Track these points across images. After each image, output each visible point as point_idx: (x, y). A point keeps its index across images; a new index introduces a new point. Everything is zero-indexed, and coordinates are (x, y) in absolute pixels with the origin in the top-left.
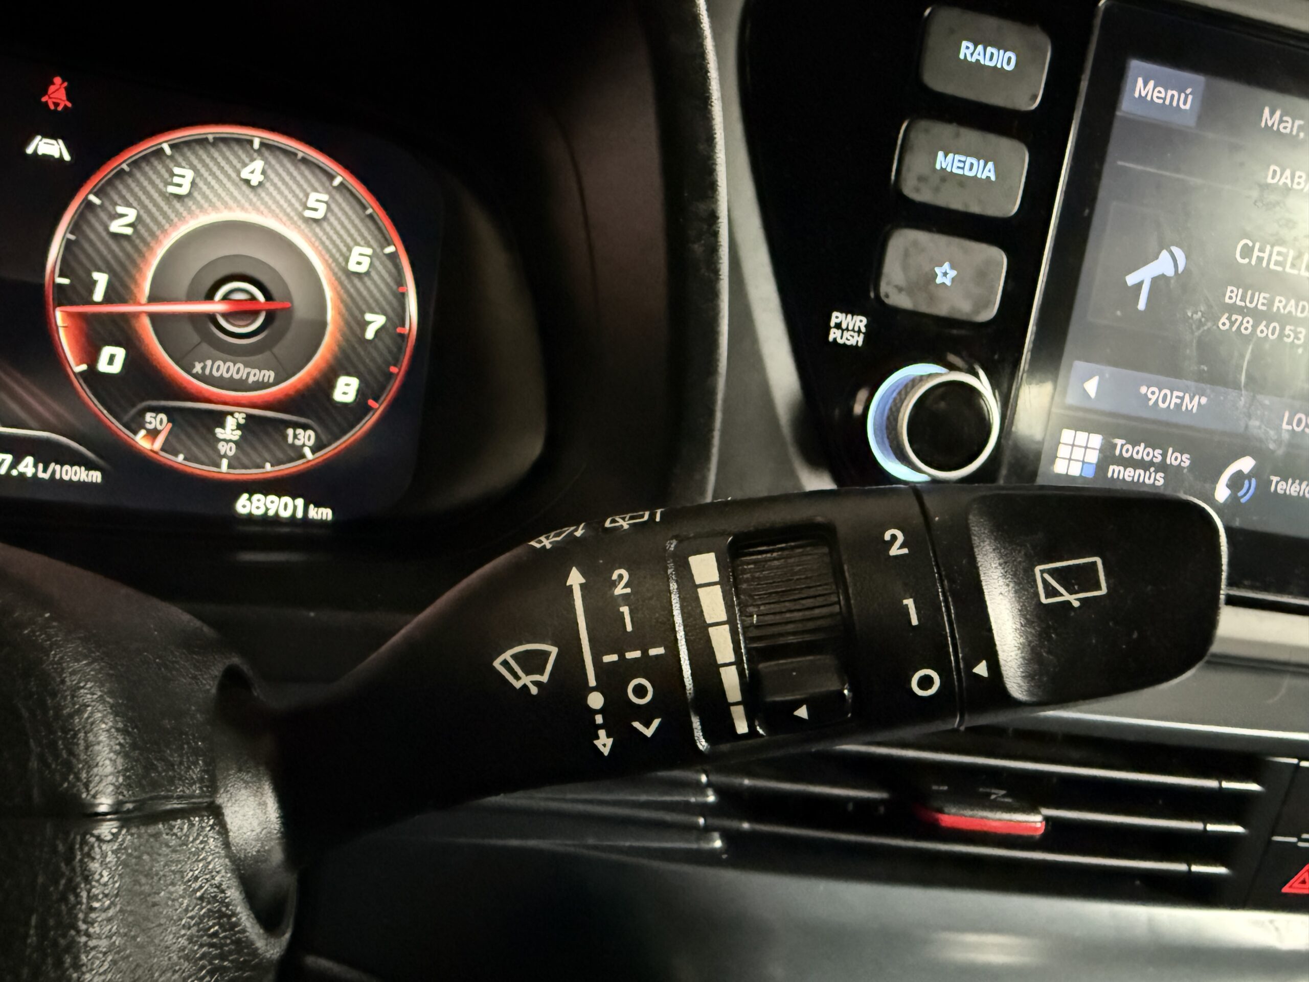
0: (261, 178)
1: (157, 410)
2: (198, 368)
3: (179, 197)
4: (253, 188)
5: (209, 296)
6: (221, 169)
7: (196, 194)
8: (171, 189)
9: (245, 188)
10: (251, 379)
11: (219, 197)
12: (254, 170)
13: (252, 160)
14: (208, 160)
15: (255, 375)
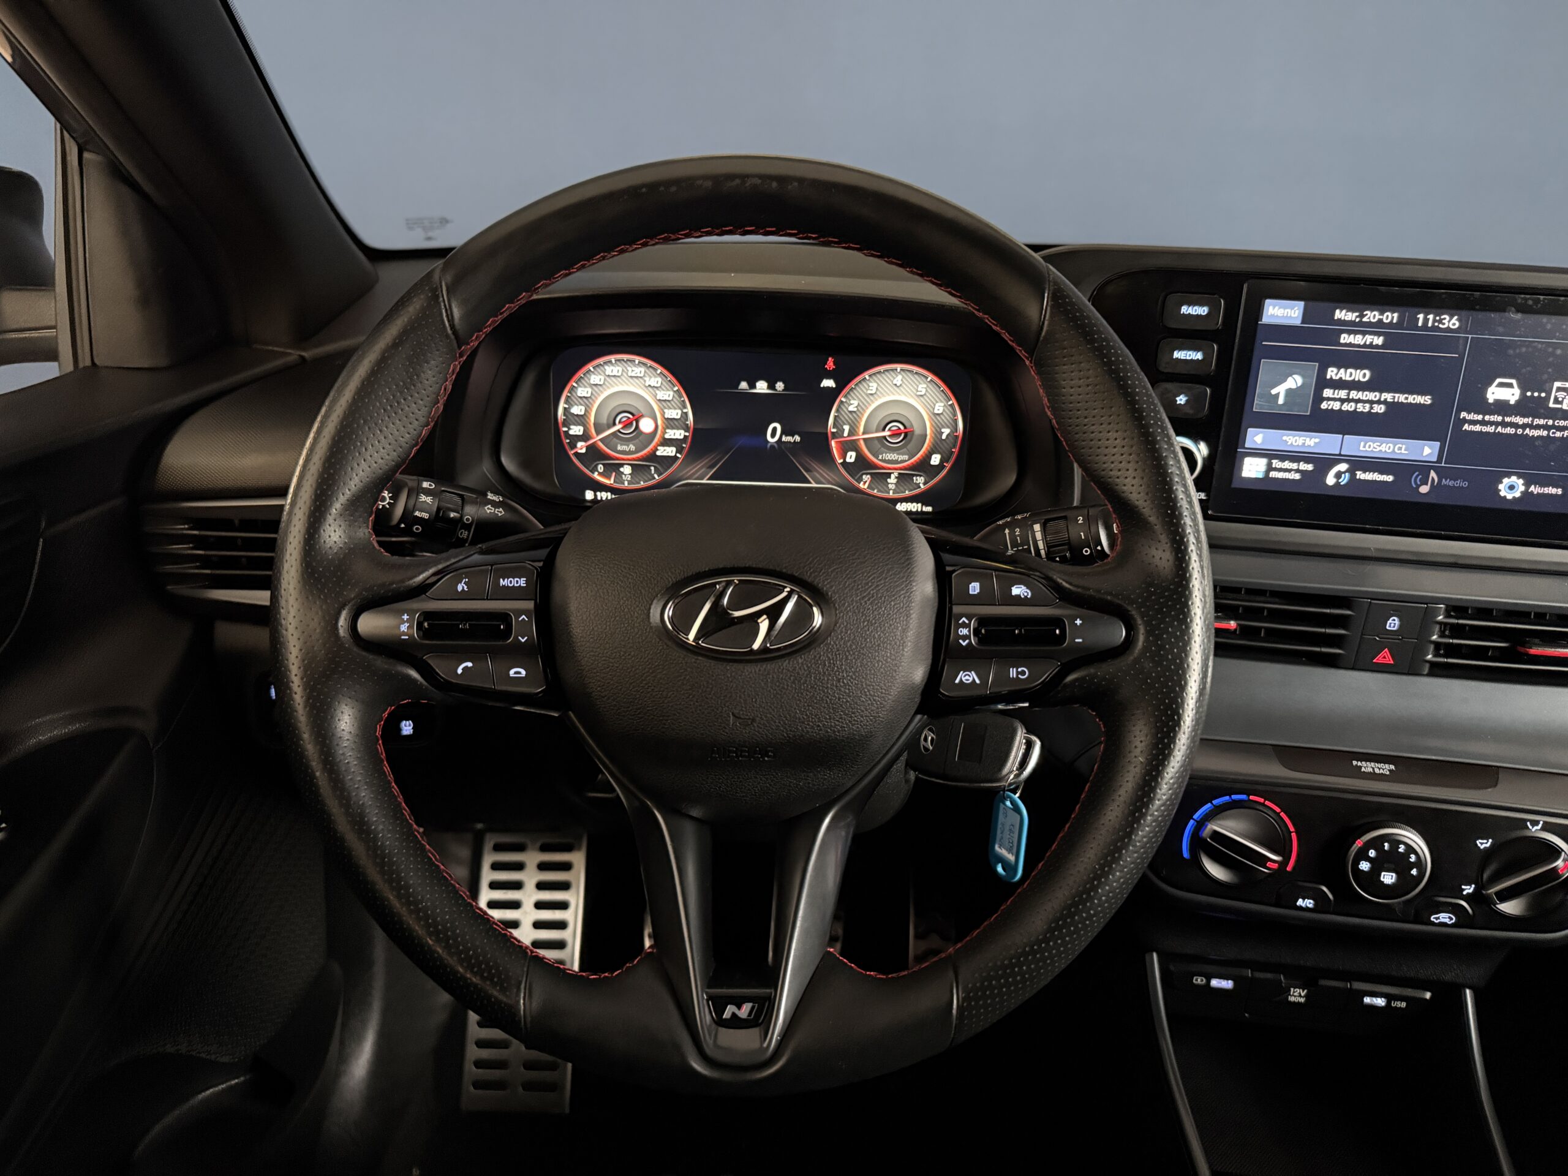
0: (901, 382)
1: (867, 474)
2: (880, 457)
3: (872, 394)
4: (898, 387)
5: (884, 430)
6: (886, 381)
7: (878, 393)
8: (869, 392)
9: (895, 387)
10: (899, 459)
11: (885, 391)
12: (898, 380)
13: (897, 376)
14: (881, 379)
15: (901, 458)
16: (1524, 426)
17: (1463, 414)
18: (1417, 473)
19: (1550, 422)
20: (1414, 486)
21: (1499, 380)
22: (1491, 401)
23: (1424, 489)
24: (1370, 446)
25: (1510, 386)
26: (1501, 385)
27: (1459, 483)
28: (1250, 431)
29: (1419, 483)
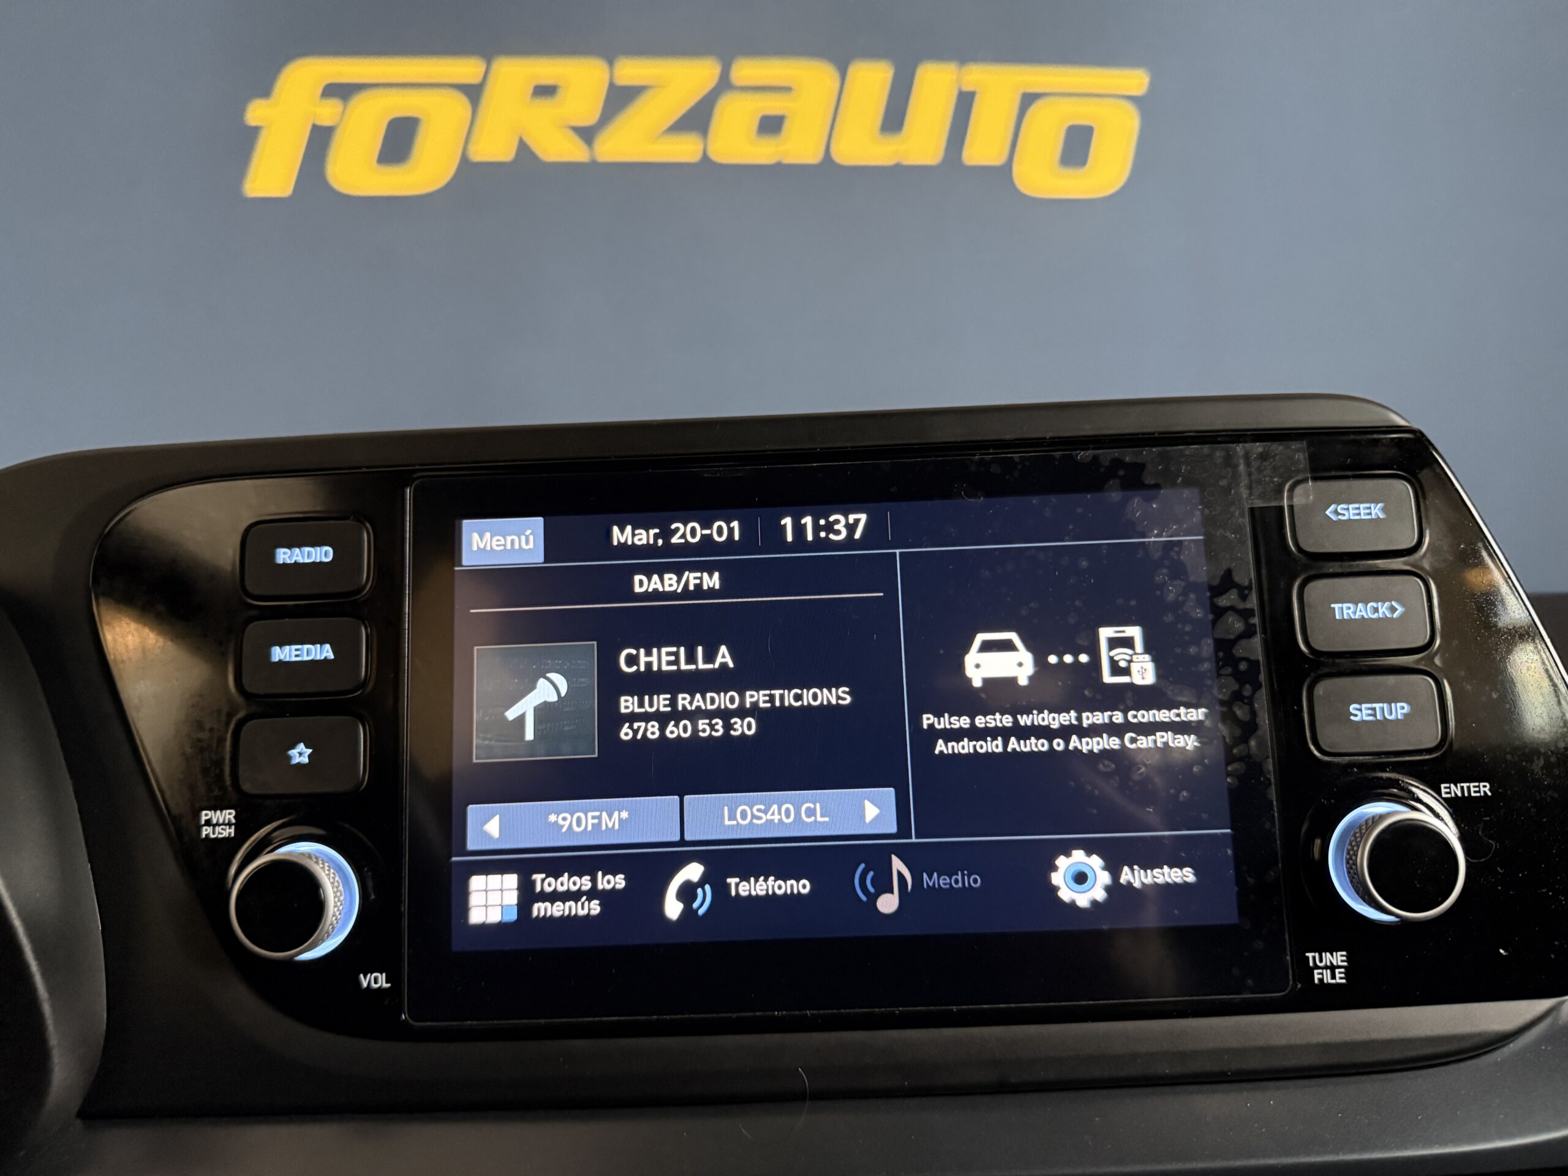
16: (1065, 732)
17: (927, 720)
18: (862, 866)
19: (1118, 717)
20: (864, 898)
21: (981, 638)
22: (977, 683)
23: (888, 903)
24: (744, 815)
25: (1008, 646)
26: (987, 647)
27: (959, 881)
28: (474, 811)
29: (872, 890)
